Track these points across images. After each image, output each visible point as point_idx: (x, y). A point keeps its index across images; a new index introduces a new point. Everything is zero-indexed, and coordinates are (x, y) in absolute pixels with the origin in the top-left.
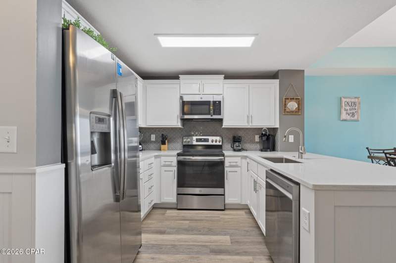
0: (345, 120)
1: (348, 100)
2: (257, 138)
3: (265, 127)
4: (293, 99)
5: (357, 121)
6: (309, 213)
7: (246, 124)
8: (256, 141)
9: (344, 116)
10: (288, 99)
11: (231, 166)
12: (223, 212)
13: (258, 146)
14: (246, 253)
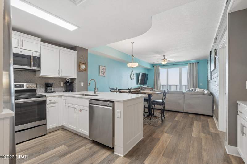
0: (101, 76)
1: (102, 67)
2: (62, 84)
3: (68, 78)
4: (83, 63)
5: (104, 76)
6: (120, 111)
7: (58, 75)
8: (61, 86)
9: (101, 74)
10: (81, 63)
11: (51, 103)
12: (46, 136)
13: (63, 89)
14: (79, 147)
